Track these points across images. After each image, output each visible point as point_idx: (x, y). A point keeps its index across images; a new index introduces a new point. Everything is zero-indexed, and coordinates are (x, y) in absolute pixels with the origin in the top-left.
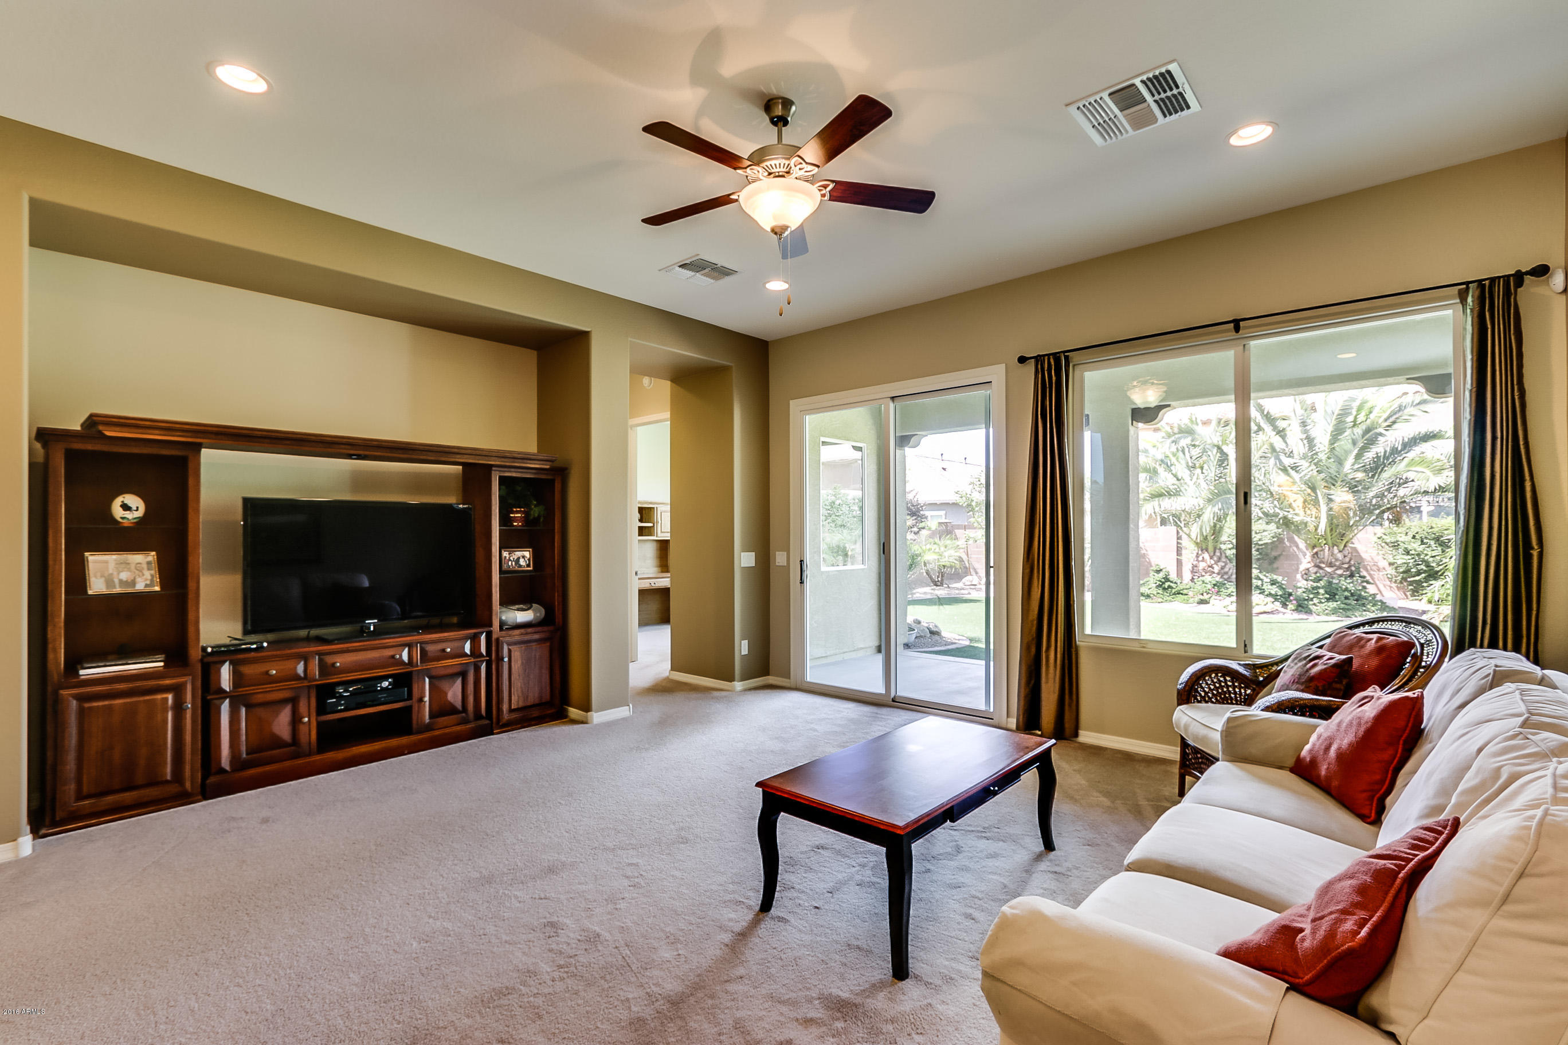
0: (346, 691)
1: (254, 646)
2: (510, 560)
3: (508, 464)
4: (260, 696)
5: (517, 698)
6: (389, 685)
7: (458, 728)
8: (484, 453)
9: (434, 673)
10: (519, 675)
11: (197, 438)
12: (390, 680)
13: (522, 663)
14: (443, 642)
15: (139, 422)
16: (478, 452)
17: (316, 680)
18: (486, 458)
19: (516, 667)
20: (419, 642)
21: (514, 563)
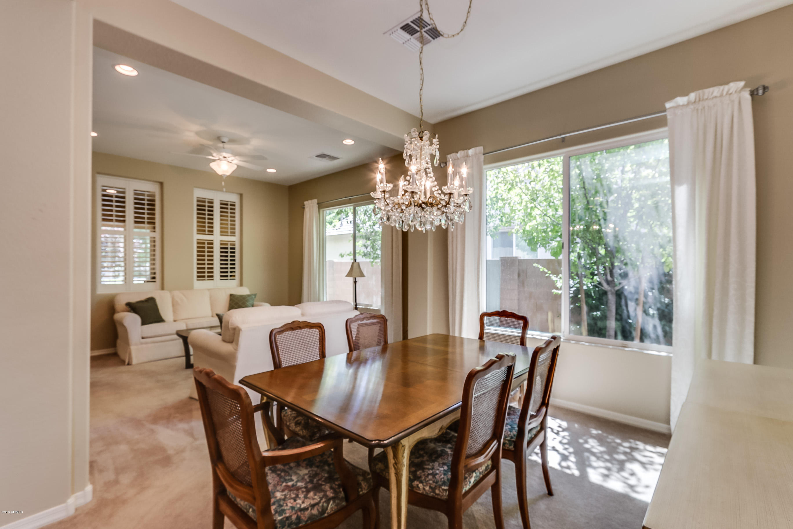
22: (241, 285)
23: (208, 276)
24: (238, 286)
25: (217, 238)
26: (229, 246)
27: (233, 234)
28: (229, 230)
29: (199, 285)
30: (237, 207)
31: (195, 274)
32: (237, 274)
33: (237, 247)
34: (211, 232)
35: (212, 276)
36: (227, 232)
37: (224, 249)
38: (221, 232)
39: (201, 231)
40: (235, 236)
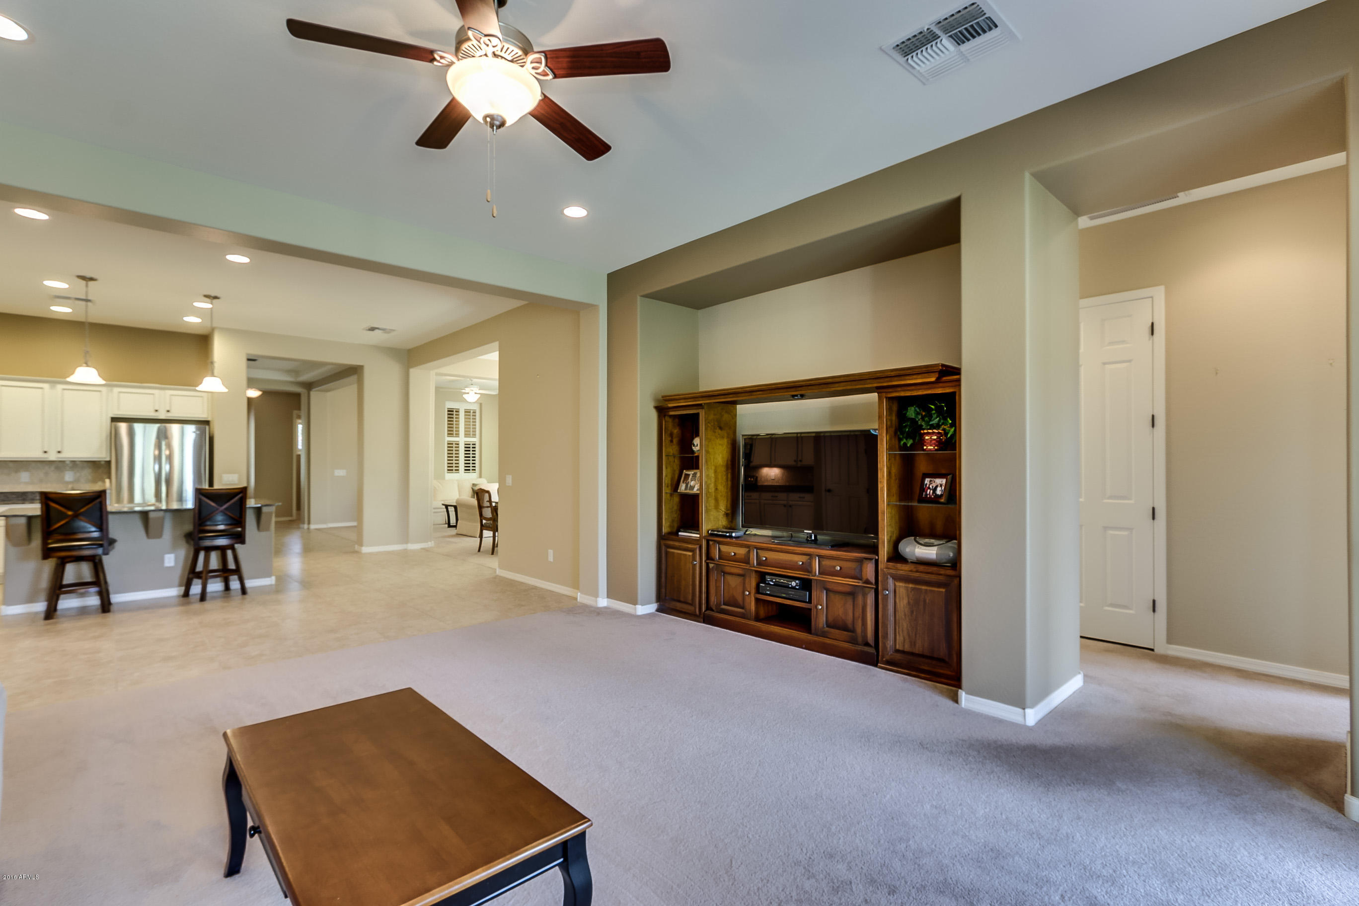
0: (772, 581)
1: (728, 534)
2: (929, 488)
3: (885, 384)
4: (728, 568)
5: (902, 638)
6: (796, 585)
7: (846, 645)
8: (857, 378)
9: (830, 587)
10: (905, 615)
11: (696, 401)
12: (797, 582)
13: (909, 602)
14: (838, 560)
15: (675, 397)
16: (852, 378)
17: (754, 567)
18: (861, 382)
19: (902, 606)
20: (818, 556)
21: (931, 491)
22: (480, 476)
23: (456, 470)
24: (478, 478)
25: (462, 440)
26: (471, 446)
27: (474, 436)
28: (471, 433)
29: (449, 476)
30: (478, 414)
31: (446, 468)
32: (477, 468)
33: (477, 446)
34: (457, 435)
35: (458, 470)
36: (470, 435)
37: (467, 448)
38: (465, 434)
39: (450, 434)
40: (475, 437)
